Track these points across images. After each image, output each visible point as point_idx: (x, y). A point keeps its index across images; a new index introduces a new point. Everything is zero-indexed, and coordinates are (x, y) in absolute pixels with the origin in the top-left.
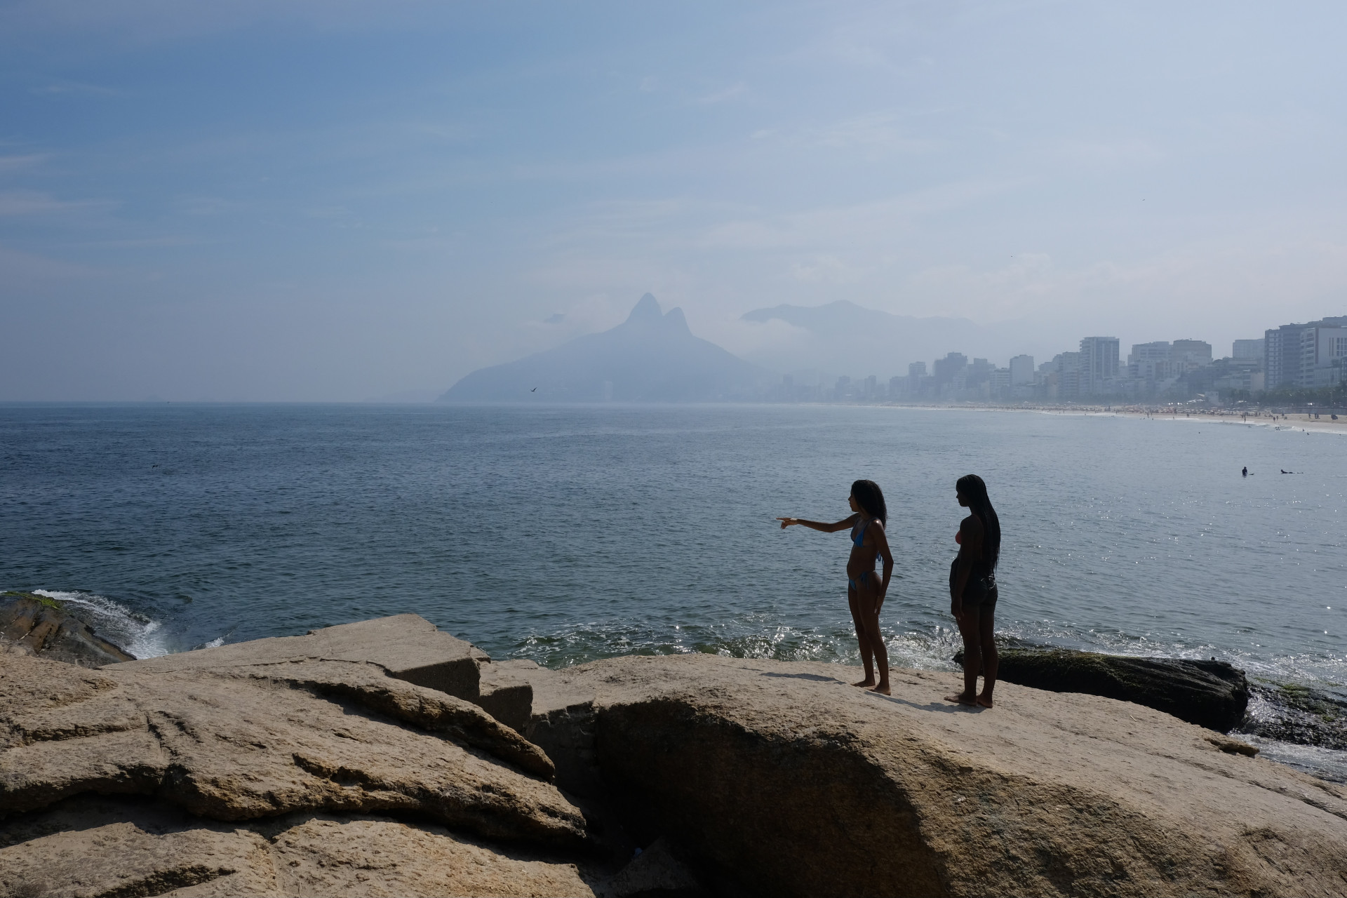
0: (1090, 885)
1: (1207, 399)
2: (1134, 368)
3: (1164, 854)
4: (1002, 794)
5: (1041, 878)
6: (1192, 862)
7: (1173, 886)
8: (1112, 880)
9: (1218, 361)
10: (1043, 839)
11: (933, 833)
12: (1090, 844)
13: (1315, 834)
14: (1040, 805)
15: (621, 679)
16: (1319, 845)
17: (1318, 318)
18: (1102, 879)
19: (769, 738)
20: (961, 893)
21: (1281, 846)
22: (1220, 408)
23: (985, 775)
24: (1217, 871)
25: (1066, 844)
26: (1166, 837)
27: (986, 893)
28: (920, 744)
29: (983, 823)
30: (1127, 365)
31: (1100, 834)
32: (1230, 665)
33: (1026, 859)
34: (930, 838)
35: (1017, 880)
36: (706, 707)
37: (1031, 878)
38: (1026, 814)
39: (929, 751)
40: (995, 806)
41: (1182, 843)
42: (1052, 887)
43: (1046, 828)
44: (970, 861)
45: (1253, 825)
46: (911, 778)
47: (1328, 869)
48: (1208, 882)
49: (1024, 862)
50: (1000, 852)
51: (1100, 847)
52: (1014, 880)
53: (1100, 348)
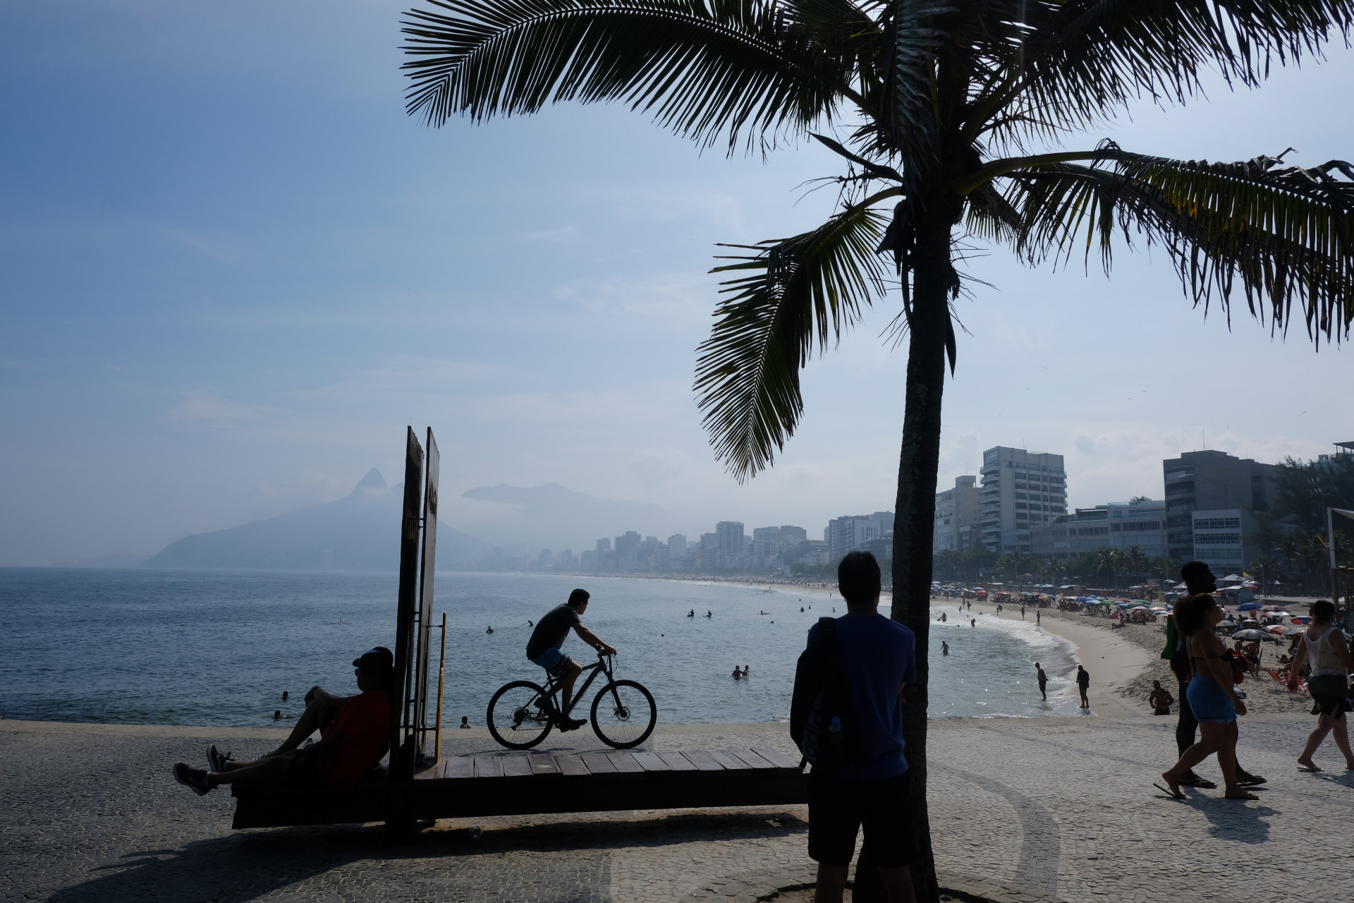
2: (753, 546)
30: (748, 544)
53: (730, 531)
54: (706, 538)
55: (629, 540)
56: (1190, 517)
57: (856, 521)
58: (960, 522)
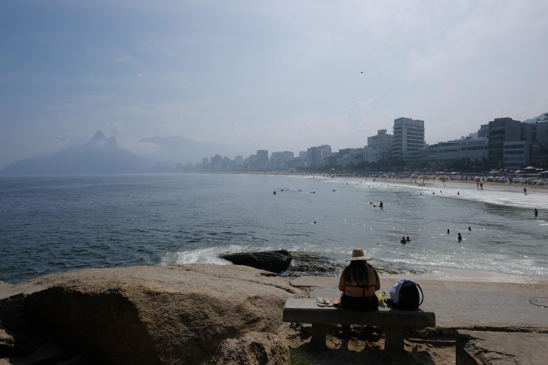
0: (196, 323)
1: (292, 170)
2: (272, 160)
3: (221, 309)
4: (171, 299)
5: (180, 324)
6: (229, 310)
7: (222, 318)
8: (203, 320)
9: (295, 158)
10: (182, 311)
11: (143, 316)
12: (198, 310)
13: (272, 295)
14: (183, 301)
15: (42, 282)
16: (272, 298)
17: (320, 145)
18: (200, 320)
19: (91, 295)
20: (152, 334)
21: (260, 300)
22: (296, 172)
23: (165, 294)
24: (237, 311)
25: (190, 311)
26: (222, 304)
27: (160, 332)
28: (144, 287)
29: (162, 310)
30: (270, 159)
31: (201, 306)
32: (287, 251)
33: (176, 319)
34: (142, 318)
35: (172, 326)
36: (69, 287)
37: (177, 324)
38: (178, 304)
39: (146, 289)
40: (167, 304)
41: (227, 304)
42: (184, 326)
43: (183, 307)
44: (156, 323)
45: (252, 295)
46: (138, 299)
47: (274, 305)
48: (233, 314)
49: (175, 320)
50: (167, 318)
51: (201, 310)
52: (171, 326)
53: (263, 153)
54: (252, 157)
55: (217, 158)
56: (503, 144)
57: (321, 149)
58: (381, 148)
